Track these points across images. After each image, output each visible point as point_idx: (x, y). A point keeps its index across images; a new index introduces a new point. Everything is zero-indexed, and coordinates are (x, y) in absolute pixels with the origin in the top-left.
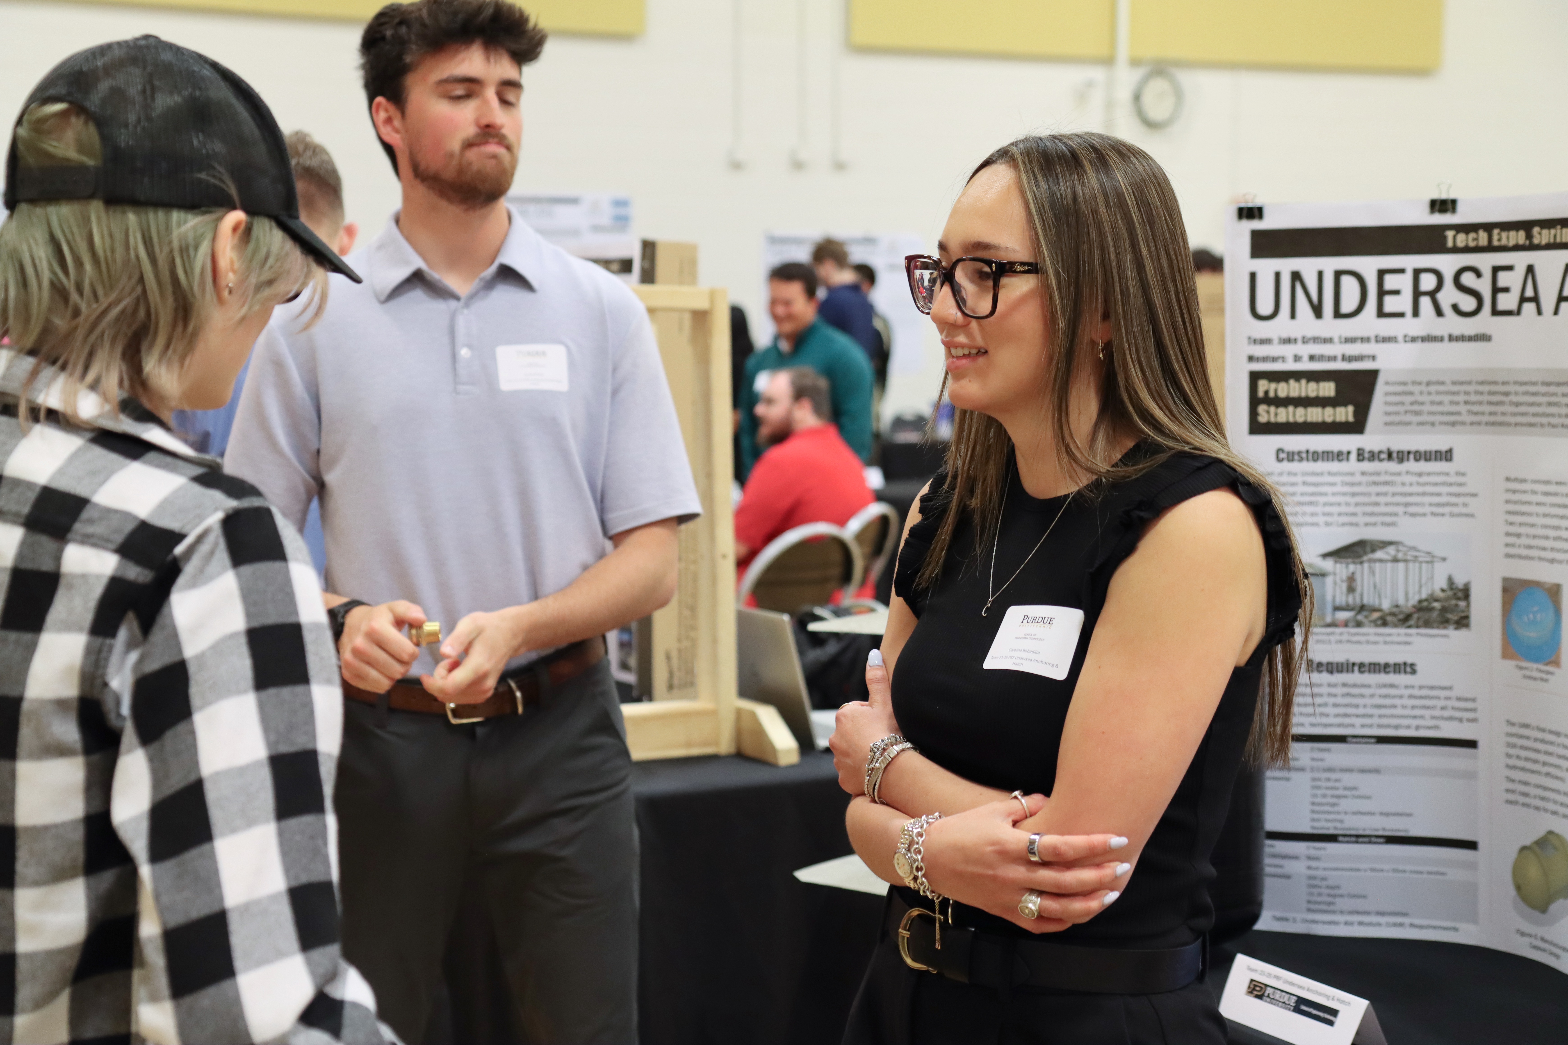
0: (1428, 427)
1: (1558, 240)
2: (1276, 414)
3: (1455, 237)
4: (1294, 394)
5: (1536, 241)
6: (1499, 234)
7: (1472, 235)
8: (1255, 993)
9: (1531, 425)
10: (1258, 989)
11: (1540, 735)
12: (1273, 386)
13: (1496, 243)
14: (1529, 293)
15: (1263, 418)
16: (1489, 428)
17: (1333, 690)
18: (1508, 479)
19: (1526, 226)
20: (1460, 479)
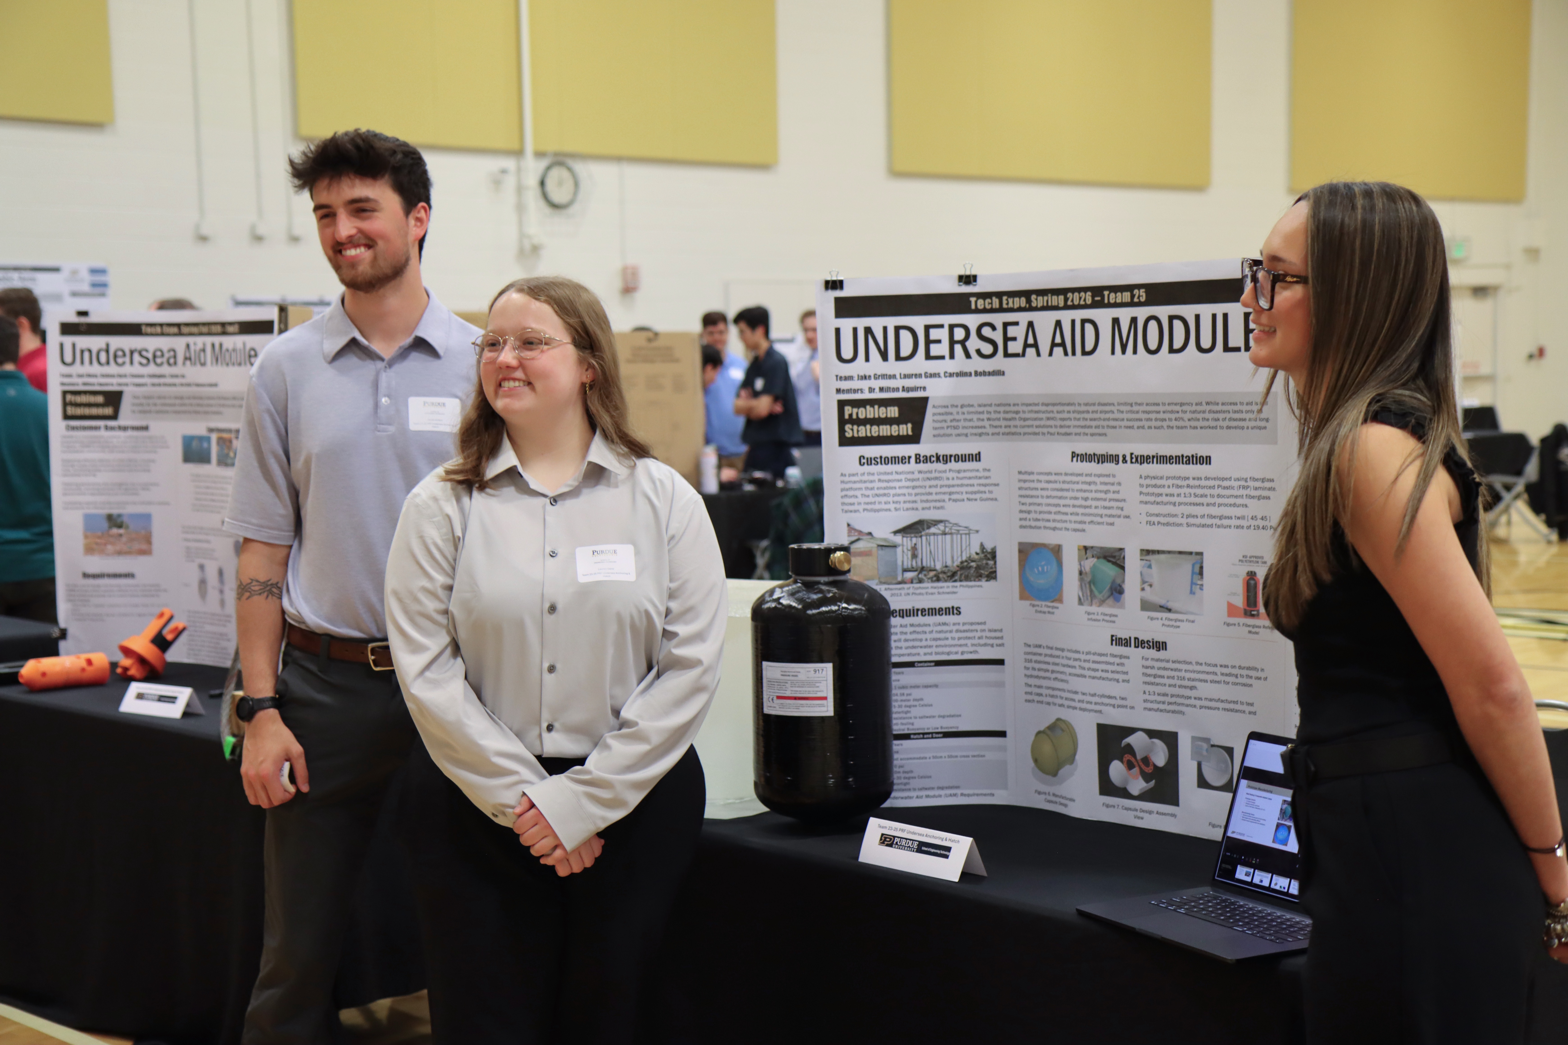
0: (964, 438)
1: (1050, 304)
2: (858, 431)
3: (976, 302)
4: (870, 416)
5: (1034, 304)
6: (1007, 300)
7: (988, 301)
8: (886, 843)
9: (1035, 434)
10: (888, 840)
11: (1049, 652)
12: (855, 410)
13: (1005, 306)
14: (1031, 341)
15: (849, 434)
16: (1005, 437)
17: (904, 630)
18: (1020, 473)
19: (1027, 294)
20: (987, 474)
